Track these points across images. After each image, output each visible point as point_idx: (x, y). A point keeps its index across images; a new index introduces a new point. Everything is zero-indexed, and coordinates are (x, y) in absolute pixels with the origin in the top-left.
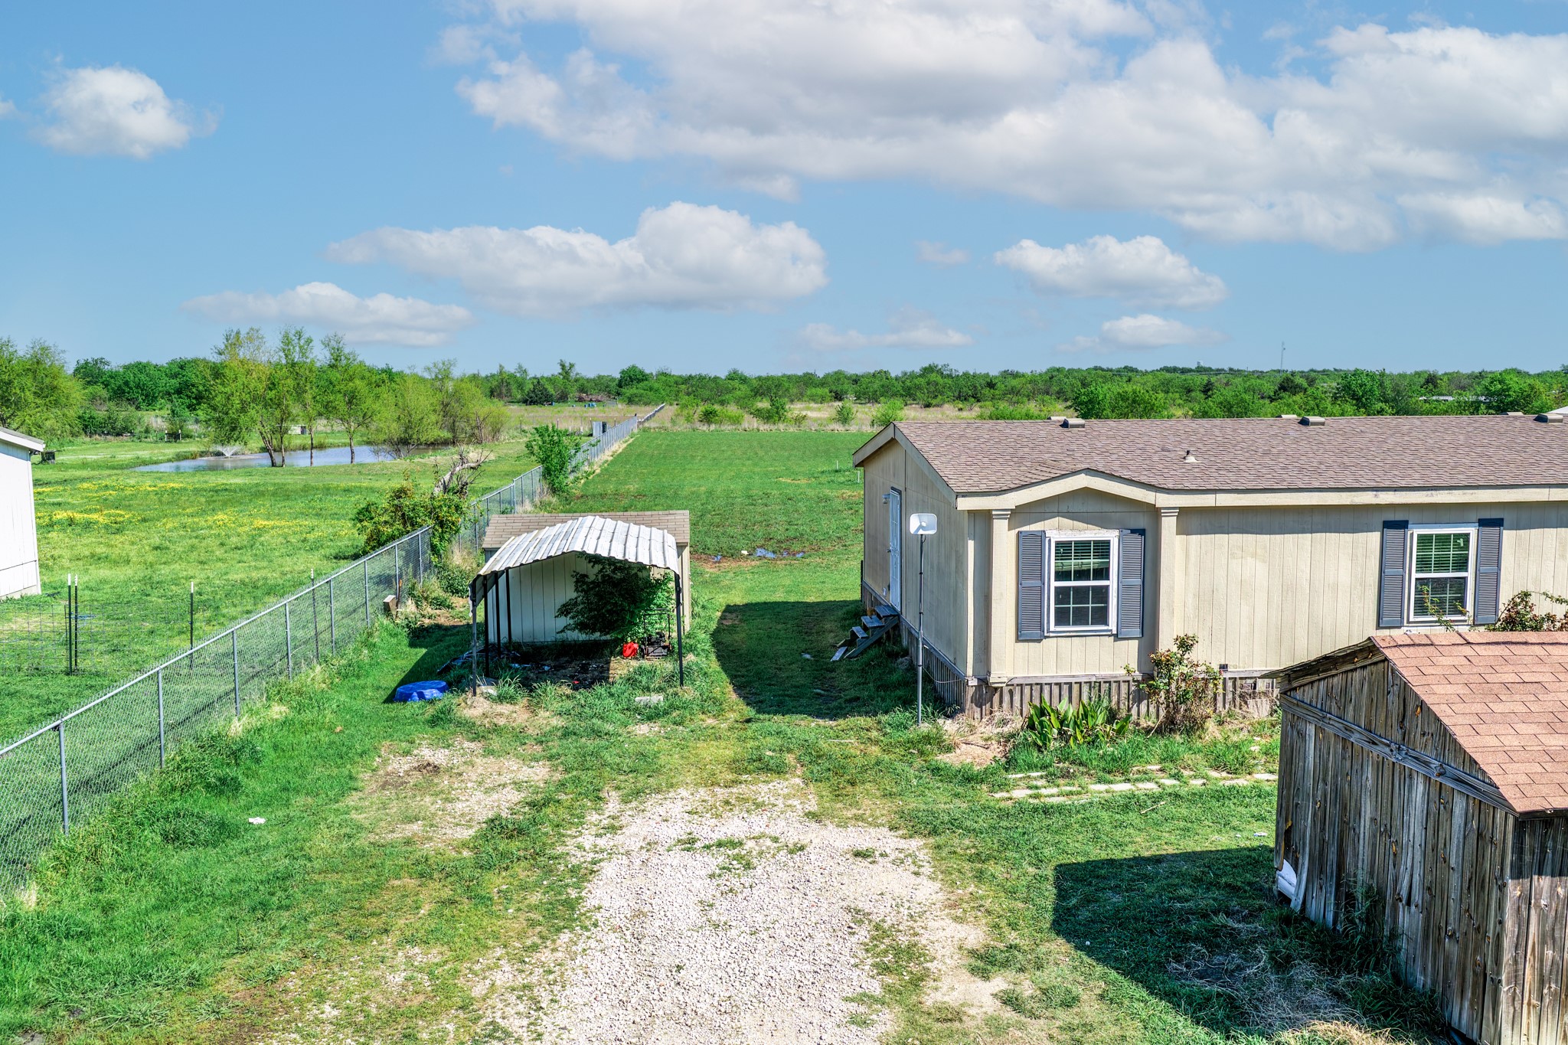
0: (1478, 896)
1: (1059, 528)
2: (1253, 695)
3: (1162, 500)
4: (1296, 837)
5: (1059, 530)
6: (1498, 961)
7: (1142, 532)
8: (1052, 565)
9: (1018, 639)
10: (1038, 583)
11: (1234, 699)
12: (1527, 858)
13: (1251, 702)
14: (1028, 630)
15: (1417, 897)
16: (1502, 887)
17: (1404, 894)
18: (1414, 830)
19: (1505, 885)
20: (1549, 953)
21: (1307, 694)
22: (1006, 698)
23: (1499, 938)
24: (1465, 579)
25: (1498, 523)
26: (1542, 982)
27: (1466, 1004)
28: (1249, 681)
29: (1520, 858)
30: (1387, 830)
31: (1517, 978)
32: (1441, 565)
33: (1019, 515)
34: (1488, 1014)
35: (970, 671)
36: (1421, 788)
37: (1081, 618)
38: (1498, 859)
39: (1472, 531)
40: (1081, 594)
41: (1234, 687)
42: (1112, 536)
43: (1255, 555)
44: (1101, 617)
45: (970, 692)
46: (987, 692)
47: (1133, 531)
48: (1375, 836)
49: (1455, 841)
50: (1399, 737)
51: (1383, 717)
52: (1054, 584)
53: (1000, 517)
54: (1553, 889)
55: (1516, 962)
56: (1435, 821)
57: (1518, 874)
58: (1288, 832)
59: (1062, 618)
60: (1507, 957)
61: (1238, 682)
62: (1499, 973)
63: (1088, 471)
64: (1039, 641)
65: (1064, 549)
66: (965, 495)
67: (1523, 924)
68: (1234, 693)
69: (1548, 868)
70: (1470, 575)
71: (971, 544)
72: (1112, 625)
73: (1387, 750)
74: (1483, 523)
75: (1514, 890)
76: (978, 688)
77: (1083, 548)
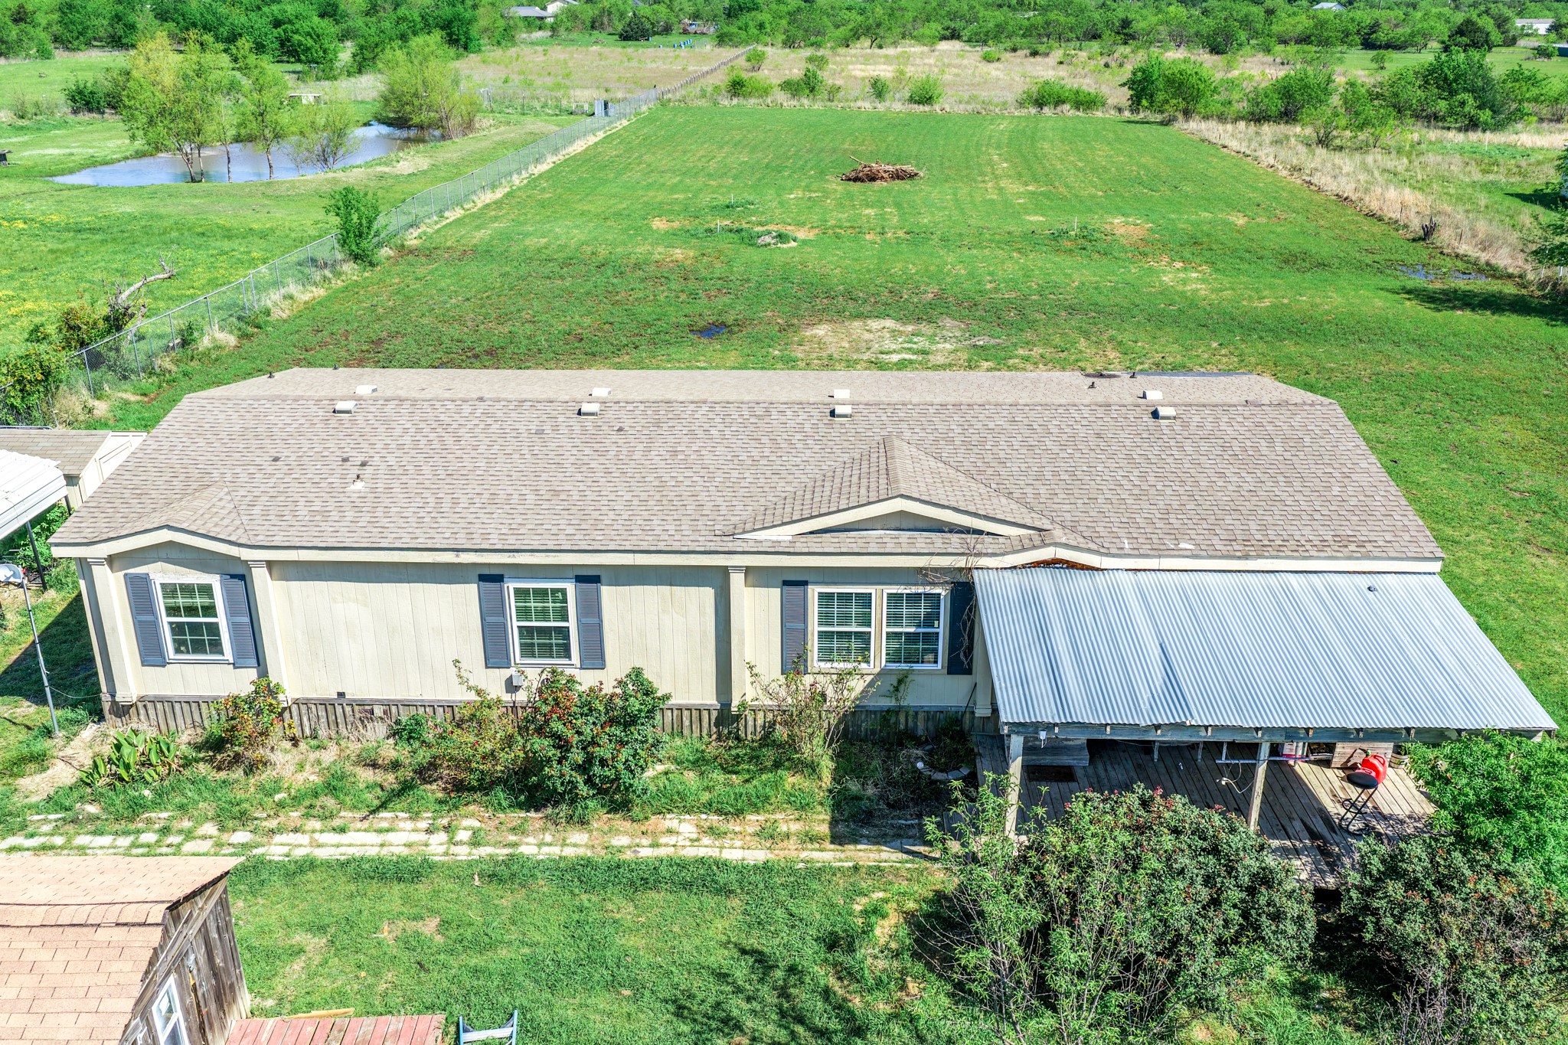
1: (163, 571)
2: (371, 719)
3: (246, 554)
5: (161, 574)
7: (237, 577)
8: (161, 603)
9: (143, 664)
10: (151, 618)
11: (354, 722)
13: (369, 726)
14: (153, 656)
22: (142, 711)
24: (567, 627)
25: (596, 580)
28: (367, 705)
32: (543, 614)
33: (117, 561)
35: (102, 684)
37: (198, 647)
39: (570, 587)
40: (195, 628)
41: (353, 712)
42: (213, 581)
43: (356, 600)
44: (216, 646)
45: (107, 705)
46: (123, 706)
47: (233, 576)
52: (167, 619)
53: (97, 564)
59: (180, 648)
61: (356, 708)
63: (168, 528)
64: (164, 666)
65: (170, 590)
66: (57, 545)
68: (350, 718)
70: (572, 624)
72: (229, 655)
74: (580, 579)
76: (112, 703)
77: (188, 589)
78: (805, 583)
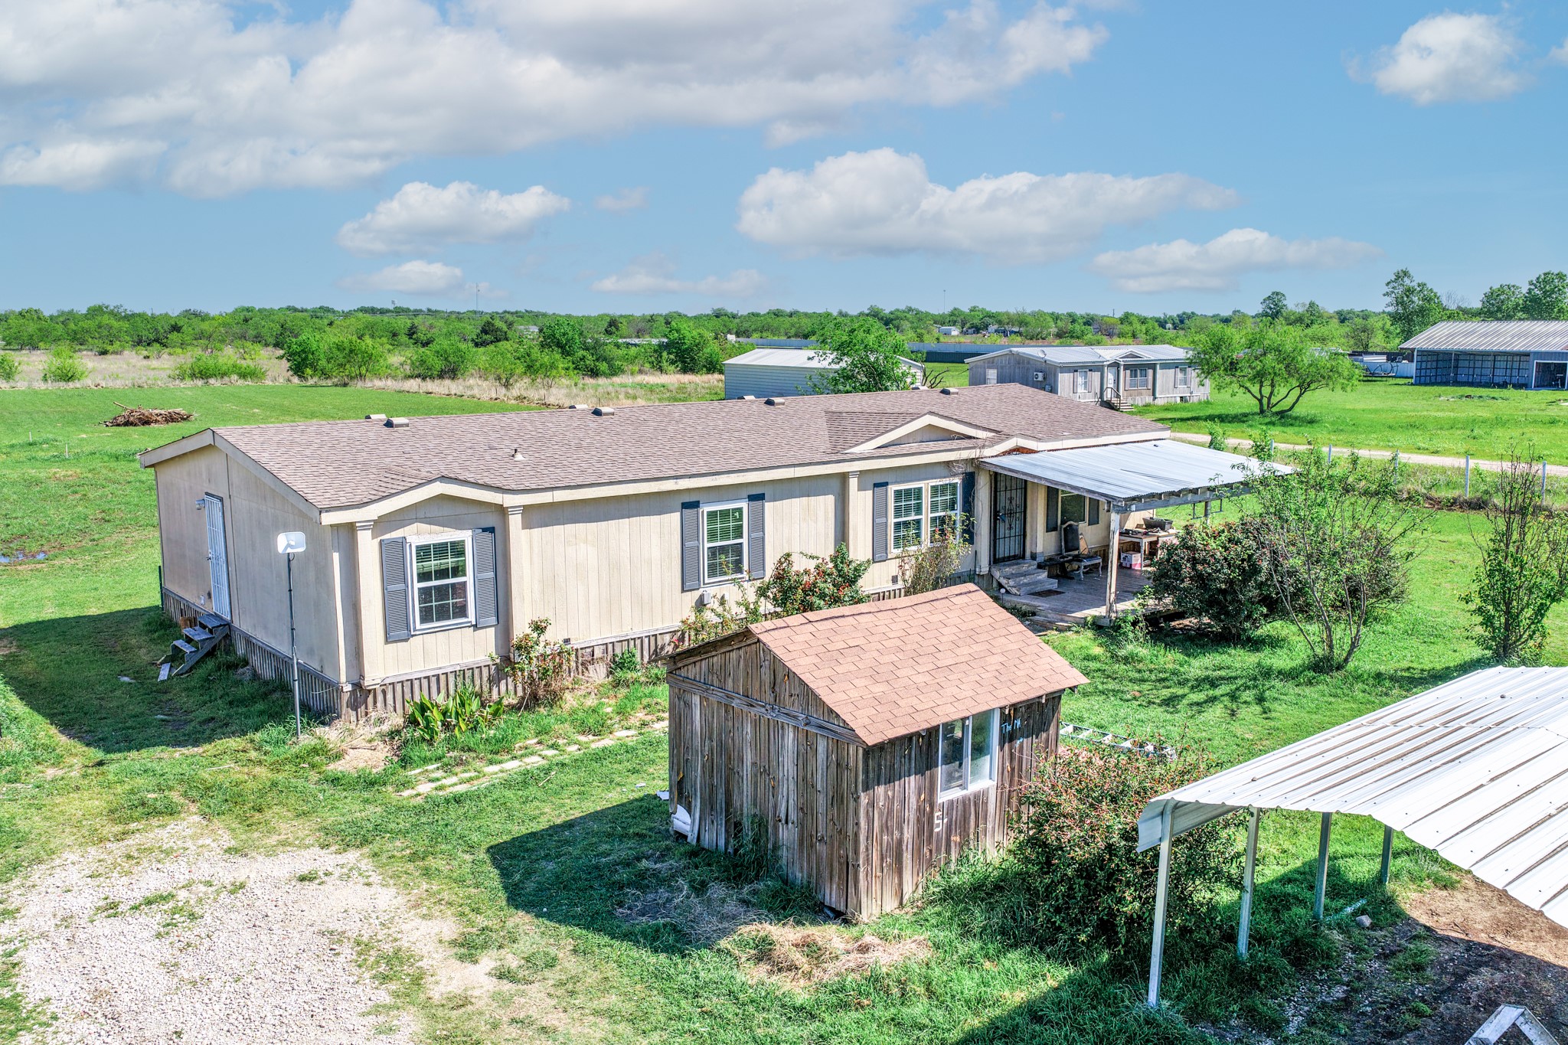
0: (839, 809)
1: (418, 533)
2: (592, 662)
3: (509, 500)
4: (688, 786)
5: (418, 535)
6: (856, 852)
7: (492, 530)
8: (414, 567)
9: (387, 641)
10: (402, 586)
11: (577, 667)
12: (871, 775)
13: (590, 667)
14: (396, 630)
15: (793, 816)
16: (857, 799)
17: (783, 816)
18: (788, 766)
19: (858, 797)
20: (885, 838)
21: (692, 672)
22: (380, 698)
23: (856, 835)
24: (741, 544)
25: (761, 497)
26: (882, 860)
27: (834, 887)
28: (589, 650)
29: (867, 777)
30: (765, 771)
31: (868, 860)
32: (725, 535)
33: (381, 524)
34: (851, 890)
35: (343, 678)
36: (791, 735)
37: (443, 614)
38: (853, 780)
39: (744, 505)
40: (442, 592)
41: (577, 657)
42: (465, 536)
43: (586, 542)
44: (461, 611)
45: (345, 697)
46: (361, 695)
47: (484, 530)
48: (756, 776)
49: (820, 772)
50: (772, 700)
51: (758, 686)
52: (418, 585)
53: (364, 528)
54: (886, 792)
55: (867, 849)
56: (804, 759)
57: (866, 788)
58: (680, 783)
59: (426, 616)
60: (862, 848)
61: (580, 652)
62: (857, 860)
63: (444, 478)
64: (406, 640)
65: (424, 552)
66: (329, 510)
67: (870, 821)
68: (577, 662)
69: (883, 780)
70: (744, 540)
71: (336, 556)
72: (471, 617)
73: (763, 710)
74: (752, 498)
75: (864, 799)
76: (353, 692)
77: (441, 549)
78: (886, 484)
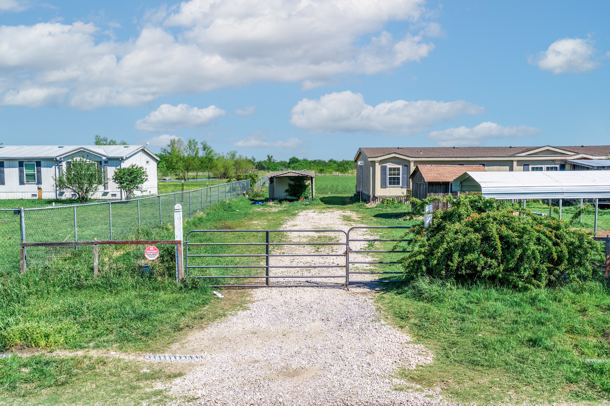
3: (410, 159)
5: (389, 165)
7: (407, 166)
8: (388, 172)
9: (381, 188)
10: (385, 176)
14: (384, 185)
22: (379, 200)
25: (483, 165)
33: (381, 162)
35: (371, 194)
37: (394, 183)
40: (394, 178)
42: (401, 167)
44: (398, 183)
45: (371, 198)
46: (375, 198)
47: (405, 166)
52: (388, 176)
53: (377, 162)
59: (390, 183)
63: (395, 153)
64: (385, 188)
65: (390, 169)
66: (370, 158)
71: (371, 168)
72: (401, 185)
74: (481, 165)
76: (373, 197)
77: (394, 169)
78: (529, 165)
